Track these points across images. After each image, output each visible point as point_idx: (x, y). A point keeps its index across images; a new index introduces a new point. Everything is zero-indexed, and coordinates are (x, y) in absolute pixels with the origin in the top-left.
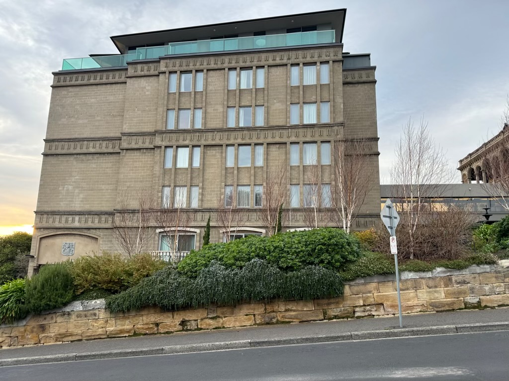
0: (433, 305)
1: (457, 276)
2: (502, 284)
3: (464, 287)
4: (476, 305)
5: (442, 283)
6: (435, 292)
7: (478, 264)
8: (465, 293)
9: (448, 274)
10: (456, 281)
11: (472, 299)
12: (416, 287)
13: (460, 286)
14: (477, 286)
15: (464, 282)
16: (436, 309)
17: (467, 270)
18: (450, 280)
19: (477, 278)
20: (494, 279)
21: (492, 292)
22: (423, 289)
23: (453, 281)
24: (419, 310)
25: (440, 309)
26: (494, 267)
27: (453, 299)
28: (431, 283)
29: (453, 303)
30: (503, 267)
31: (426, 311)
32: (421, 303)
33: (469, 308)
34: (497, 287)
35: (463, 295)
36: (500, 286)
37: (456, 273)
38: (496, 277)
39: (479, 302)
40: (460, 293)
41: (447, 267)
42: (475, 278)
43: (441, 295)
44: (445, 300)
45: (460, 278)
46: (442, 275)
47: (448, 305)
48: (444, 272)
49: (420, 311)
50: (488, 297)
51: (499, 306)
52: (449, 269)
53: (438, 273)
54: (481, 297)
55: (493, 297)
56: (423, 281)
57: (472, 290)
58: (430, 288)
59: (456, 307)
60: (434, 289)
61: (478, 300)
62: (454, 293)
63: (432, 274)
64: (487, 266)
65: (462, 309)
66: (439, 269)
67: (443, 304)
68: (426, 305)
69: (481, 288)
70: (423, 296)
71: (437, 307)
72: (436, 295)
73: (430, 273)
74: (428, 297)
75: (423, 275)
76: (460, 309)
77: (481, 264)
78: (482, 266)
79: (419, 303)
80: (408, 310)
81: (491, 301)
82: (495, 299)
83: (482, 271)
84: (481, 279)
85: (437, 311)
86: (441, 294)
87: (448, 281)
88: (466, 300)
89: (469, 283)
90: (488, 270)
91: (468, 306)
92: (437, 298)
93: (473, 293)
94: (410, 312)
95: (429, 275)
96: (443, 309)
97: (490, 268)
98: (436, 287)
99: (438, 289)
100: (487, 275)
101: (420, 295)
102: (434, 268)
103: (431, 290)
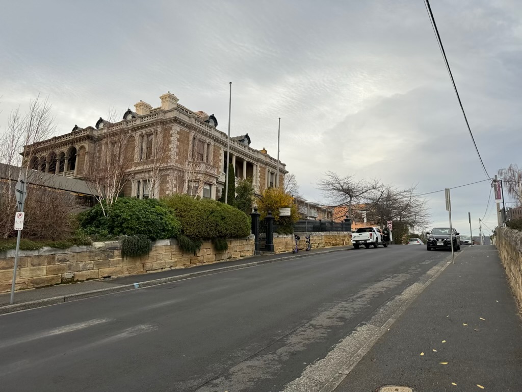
0: (33, 282)
1: (60, 254)
2: (92, 262)
3: (64, 265)
4: (70, 280)
5: (46, 261)
6: (38, 269)
7: (78, 245)
8: (64, 270)
9: (53, 253)
10: (58, 259)
11: (67, 275)
12: (20, 266)
13: (61, 264)
14: (74, 263)
15: (65, 260)
16: (36, 286)
17: (69, 250)
18: (54, 258)
19: (75, 257)
20: (87, 257)
21: (85, 268)
22: (27, 267)
23: (56, 259)
24: (19, 287)
25: (39, 286)
26: (89, 248)
27: (53, 276)
28: (36, 261)
29: (52, 279)
30: (95, 248)
31: (26, 289)
32: (22, 280)
33: (64, 283)
34: (88, 264)
35: (61, 272)
36: (91, 263)
37: (61, 252)
38: (89, 256)
39: (73, 277)
40: (59, 270)
41: (53, 246)
42: (74, 256)
43: (43, 273)
44: (46, 277)
45: (62, 257)
46: (47, 254)
47: (48, 281)
48: (50, 251)
49: (20, 289)
50: (81, 272)
51: (87, 280)
52: (54, 249)
53: (44, 252)
54: (75, 273)
55: (85, 272)
56: (29, 259)
57: (70, 267)
58: (34, 266)
59: (54, 282)
60: (37, 267)
61: (73, 275)
62: (54, 270)
63: (38, 253)
64: (84, 247)
65: (59, 284)
66: (46, 248)
67: (43, 281)
68: (27, 283)
69: (77, 265)
70: (26, 274)
71: (36, 284)
72: (39, 272)
73: (37, 251)
74: (31, 275)
75: (30, 253)
76: (57, 284)
77: (80, 245)
78: (81, 247)
79: (20, 281)
80: (7, 289)
81: (82, 276)
82: (86, 274)
83: (81, 250)
84: (78, 257)
85: (37, 288)
86: (43, 271)
87: (52, 259)
88: (63, 276)
89: (68, 261)
90: (85, 250)
91: (64, 281)
92: (38, 275)
93: (70, 269)
94: (9, 291)
95: (36, 253)
96: (42, 285)
97: (87, 248)
98: (39, 265)
99: (41, 267)
100: (84, 254)
101: (23, 273)
102: (41, 247)
103: (35, 267)
